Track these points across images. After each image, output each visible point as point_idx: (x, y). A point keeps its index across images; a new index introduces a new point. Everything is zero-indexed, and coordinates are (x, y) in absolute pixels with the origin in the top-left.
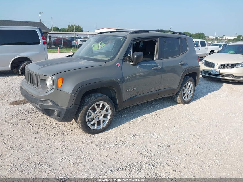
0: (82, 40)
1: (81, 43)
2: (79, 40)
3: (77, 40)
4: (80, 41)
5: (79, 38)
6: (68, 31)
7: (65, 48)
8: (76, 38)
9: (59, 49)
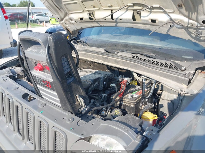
0: (38, 15)
1: (38, 17)
2: (35, 15)
3: (33, 15)
4: (37, 15)
5: (35, 13)
6: (20, 6)
7: (22, 23)
8: (32, 13)
9: (17, 24)
